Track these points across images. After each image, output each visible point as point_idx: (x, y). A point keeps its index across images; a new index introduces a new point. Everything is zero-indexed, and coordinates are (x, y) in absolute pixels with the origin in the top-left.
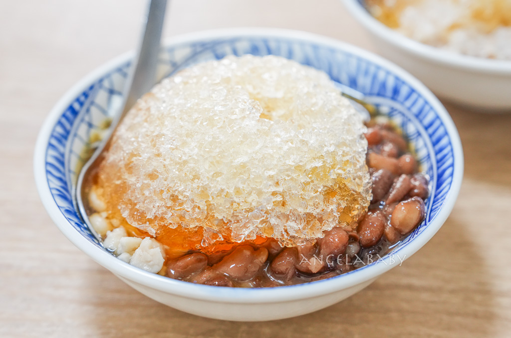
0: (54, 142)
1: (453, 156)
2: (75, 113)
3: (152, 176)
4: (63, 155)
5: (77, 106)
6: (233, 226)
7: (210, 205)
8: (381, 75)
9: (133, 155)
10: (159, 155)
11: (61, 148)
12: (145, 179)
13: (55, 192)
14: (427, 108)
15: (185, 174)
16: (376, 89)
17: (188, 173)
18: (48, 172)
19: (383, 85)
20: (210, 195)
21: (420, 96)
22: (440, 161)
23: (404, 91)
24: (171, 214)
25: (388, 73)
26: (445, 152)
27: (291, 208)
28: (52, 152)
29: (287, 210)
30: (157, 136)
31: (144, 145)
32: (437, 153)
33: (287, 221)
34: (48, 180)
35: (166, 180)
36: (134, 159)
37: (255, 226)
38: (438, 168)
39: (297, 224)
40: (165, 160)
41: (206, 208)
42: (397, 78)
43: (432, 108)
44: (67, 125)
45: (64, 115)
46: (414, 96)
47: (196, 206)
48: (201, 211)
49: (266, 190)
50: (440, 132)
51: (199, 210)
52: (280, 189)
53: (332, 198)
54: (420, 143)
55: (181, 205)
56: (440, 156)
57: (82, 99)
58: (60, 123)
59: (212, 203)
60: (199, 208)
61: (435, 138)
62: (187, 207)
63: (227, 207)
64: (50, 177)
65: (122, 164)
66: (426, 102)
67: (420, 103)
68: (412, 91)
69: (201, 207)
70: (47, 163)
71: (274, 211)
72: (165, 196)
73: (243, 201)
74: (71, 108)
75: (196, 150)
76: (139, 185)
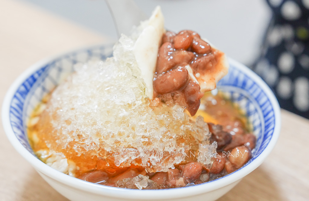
0: (18, 95)
1: (274, 123)
2: (35, 80)
3: (68, 122)
4: (22, 104)
5: (36, 76)
6: (116, 156)
7: (102, 142)
8: (236, 73)
9: (58, 109)
10: (73, 109)
11: (22, 100)
12: (64, 124)
13: (13, 124)
14: (262, 94)
15: (88, 121)
16: (232, 82)
17: (90, 121)
18: (11, 112)
19: (237, 80)
20: (102, 135)
21: (259, 86)
22: (267, 127)
23: (249, 83)
24: (77, 147)
25: (240, 72)
26: (270, 121)
27: (154, 147)
28: (16, 101)
29: (151, 148)
30: (74, 97)
31: (65, 103)
32: (266, 122)
33: (150, 155)
34: (10, 116)
35: (75, 125)
36: (58, 111)
37: (129, 157)
38: (265, 130)
39: (157, 158)
40: (76, 112)
41: (99, 143)
42: (246, 76)
43: (265, 95)
44: (28, 86)
45: (27, 80)
46: (255, 87)
47: (93, 142)
48: (96, 145)
49: (138, 134)
50: (269, 108)
51: (94, 145)
52: (147, 134)
53: (182, 143)
54: (256, 116)
55: (83, 140)
56: (267, 123)
57: (41, 72)
58: (23, 84)
59: (103, 141)
60: (95, 144)
61: (266, 113)
62: (87, 142)
63: (112, 143)
64: (12, 115)
65: (51, 114)
66: (262, 91)
67: (259, 91)
68: (255, 83)
69: (96, 142)
70: (11, 107)
71: (143, 148)
72: (74, 134)
73: (123, 140)
74: (32, 77)
75: (96, 107)
76: (59, 128)
